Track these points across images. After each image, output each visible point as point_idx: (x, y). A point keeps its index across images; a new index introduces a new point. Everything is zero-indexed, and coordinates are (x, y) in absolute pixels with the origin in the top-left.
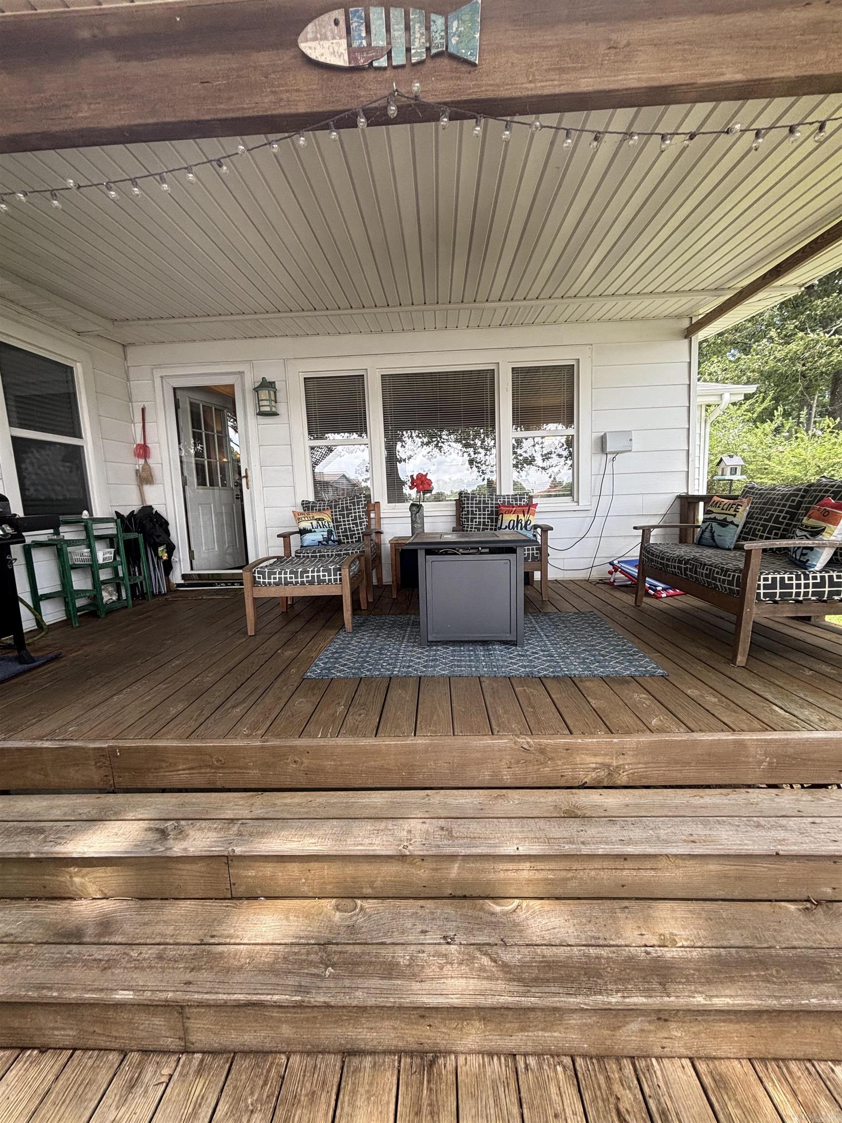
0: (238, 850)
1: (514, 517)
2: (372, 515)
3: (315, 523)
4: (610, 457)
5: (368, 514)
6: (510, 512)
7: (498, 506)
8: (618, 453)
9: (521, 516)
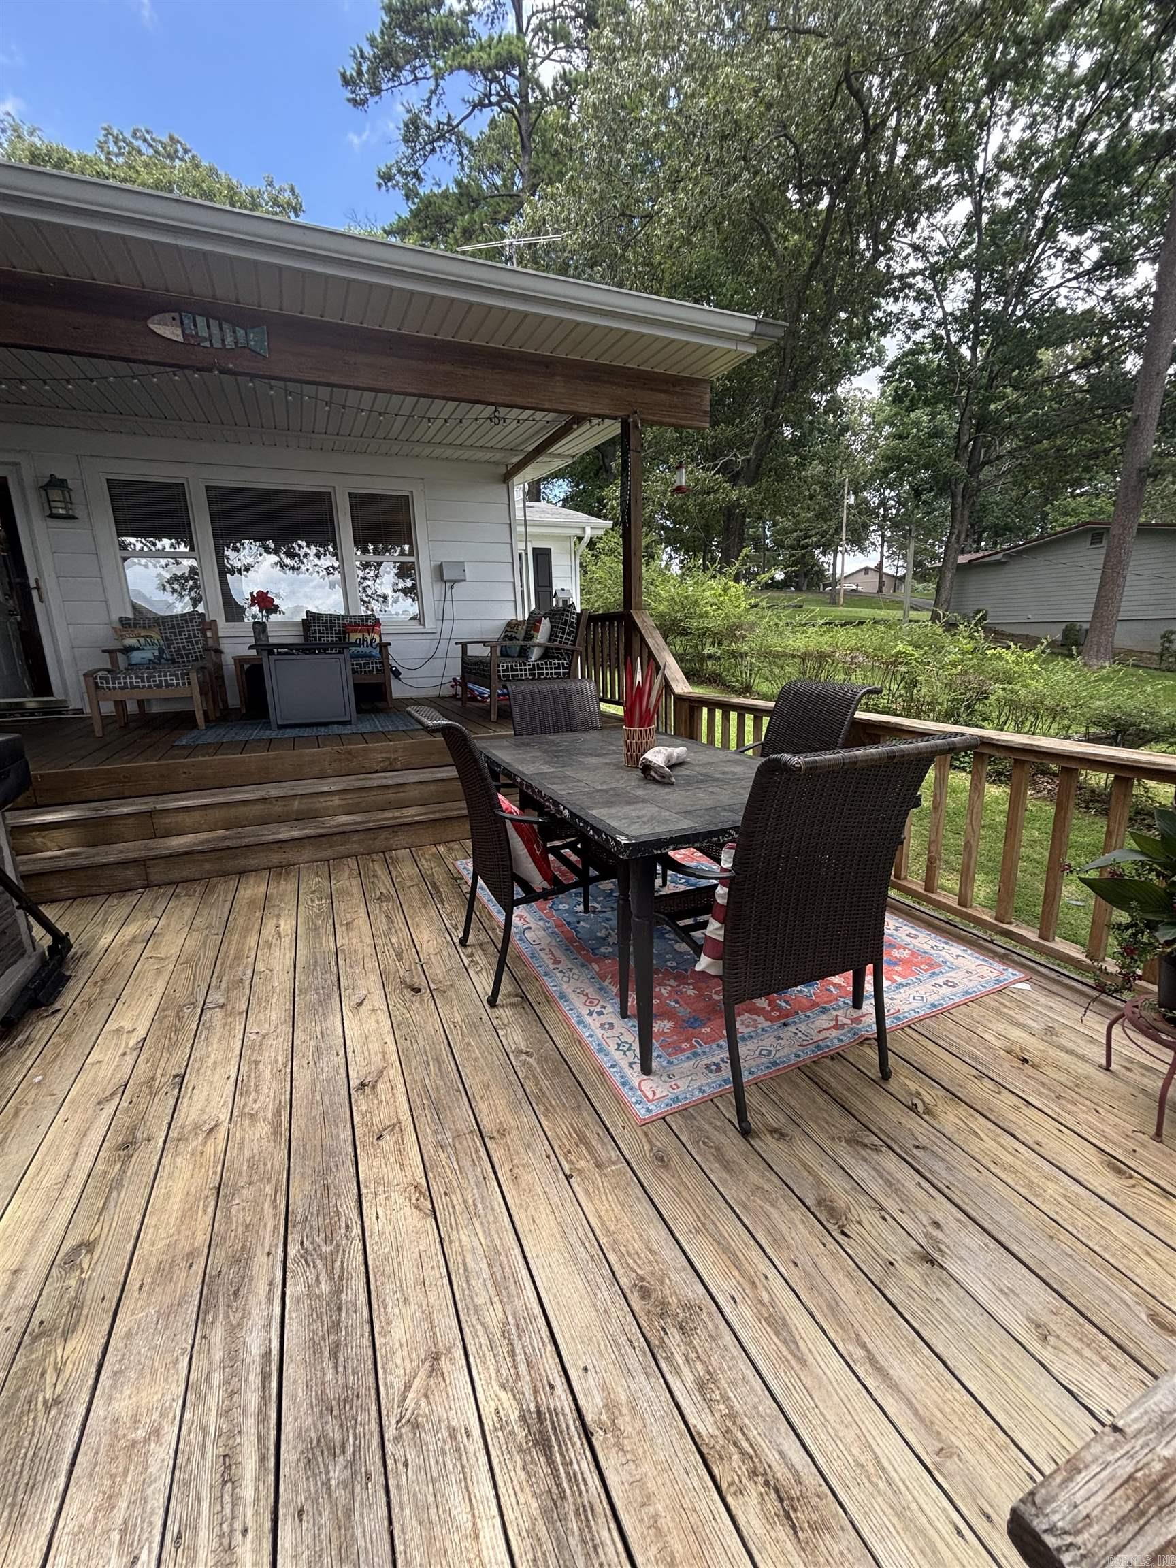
0: (158, 807)
1: (360, 636)
2: (209, 634)
3: (142, 640)
4: (448, 584)
5: (204, 633)
6: (355, 631)
7: (345, 626)
8: (455, 582)
9: (366, 635)
